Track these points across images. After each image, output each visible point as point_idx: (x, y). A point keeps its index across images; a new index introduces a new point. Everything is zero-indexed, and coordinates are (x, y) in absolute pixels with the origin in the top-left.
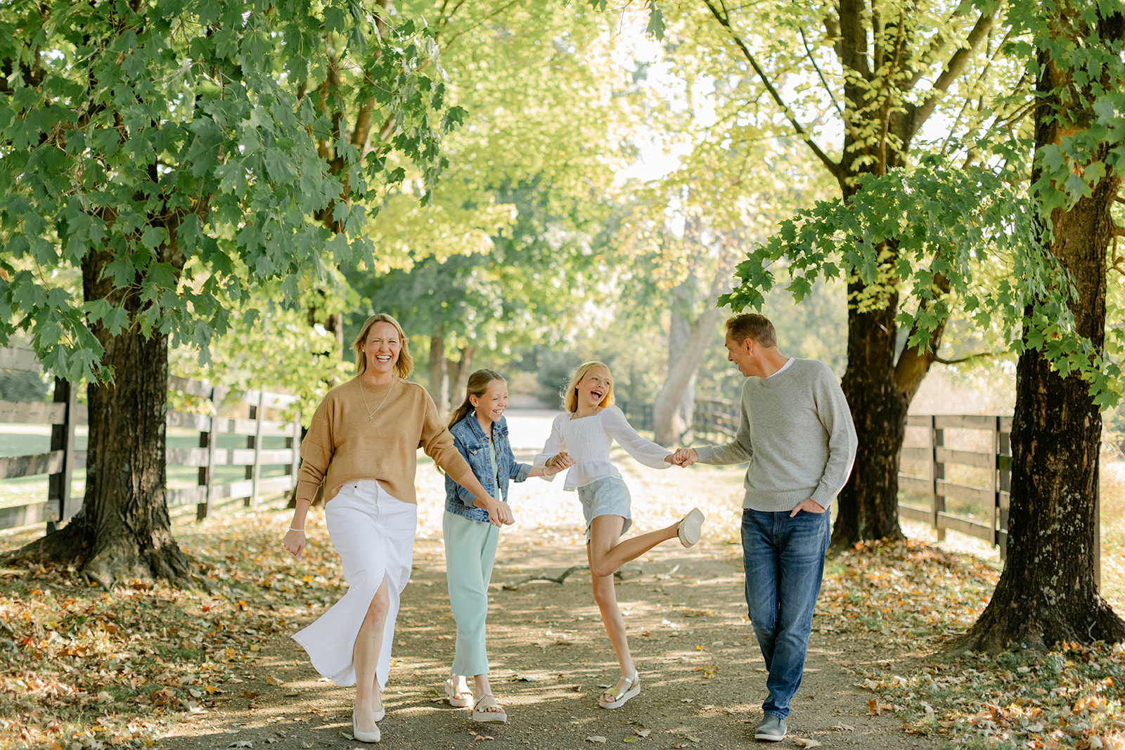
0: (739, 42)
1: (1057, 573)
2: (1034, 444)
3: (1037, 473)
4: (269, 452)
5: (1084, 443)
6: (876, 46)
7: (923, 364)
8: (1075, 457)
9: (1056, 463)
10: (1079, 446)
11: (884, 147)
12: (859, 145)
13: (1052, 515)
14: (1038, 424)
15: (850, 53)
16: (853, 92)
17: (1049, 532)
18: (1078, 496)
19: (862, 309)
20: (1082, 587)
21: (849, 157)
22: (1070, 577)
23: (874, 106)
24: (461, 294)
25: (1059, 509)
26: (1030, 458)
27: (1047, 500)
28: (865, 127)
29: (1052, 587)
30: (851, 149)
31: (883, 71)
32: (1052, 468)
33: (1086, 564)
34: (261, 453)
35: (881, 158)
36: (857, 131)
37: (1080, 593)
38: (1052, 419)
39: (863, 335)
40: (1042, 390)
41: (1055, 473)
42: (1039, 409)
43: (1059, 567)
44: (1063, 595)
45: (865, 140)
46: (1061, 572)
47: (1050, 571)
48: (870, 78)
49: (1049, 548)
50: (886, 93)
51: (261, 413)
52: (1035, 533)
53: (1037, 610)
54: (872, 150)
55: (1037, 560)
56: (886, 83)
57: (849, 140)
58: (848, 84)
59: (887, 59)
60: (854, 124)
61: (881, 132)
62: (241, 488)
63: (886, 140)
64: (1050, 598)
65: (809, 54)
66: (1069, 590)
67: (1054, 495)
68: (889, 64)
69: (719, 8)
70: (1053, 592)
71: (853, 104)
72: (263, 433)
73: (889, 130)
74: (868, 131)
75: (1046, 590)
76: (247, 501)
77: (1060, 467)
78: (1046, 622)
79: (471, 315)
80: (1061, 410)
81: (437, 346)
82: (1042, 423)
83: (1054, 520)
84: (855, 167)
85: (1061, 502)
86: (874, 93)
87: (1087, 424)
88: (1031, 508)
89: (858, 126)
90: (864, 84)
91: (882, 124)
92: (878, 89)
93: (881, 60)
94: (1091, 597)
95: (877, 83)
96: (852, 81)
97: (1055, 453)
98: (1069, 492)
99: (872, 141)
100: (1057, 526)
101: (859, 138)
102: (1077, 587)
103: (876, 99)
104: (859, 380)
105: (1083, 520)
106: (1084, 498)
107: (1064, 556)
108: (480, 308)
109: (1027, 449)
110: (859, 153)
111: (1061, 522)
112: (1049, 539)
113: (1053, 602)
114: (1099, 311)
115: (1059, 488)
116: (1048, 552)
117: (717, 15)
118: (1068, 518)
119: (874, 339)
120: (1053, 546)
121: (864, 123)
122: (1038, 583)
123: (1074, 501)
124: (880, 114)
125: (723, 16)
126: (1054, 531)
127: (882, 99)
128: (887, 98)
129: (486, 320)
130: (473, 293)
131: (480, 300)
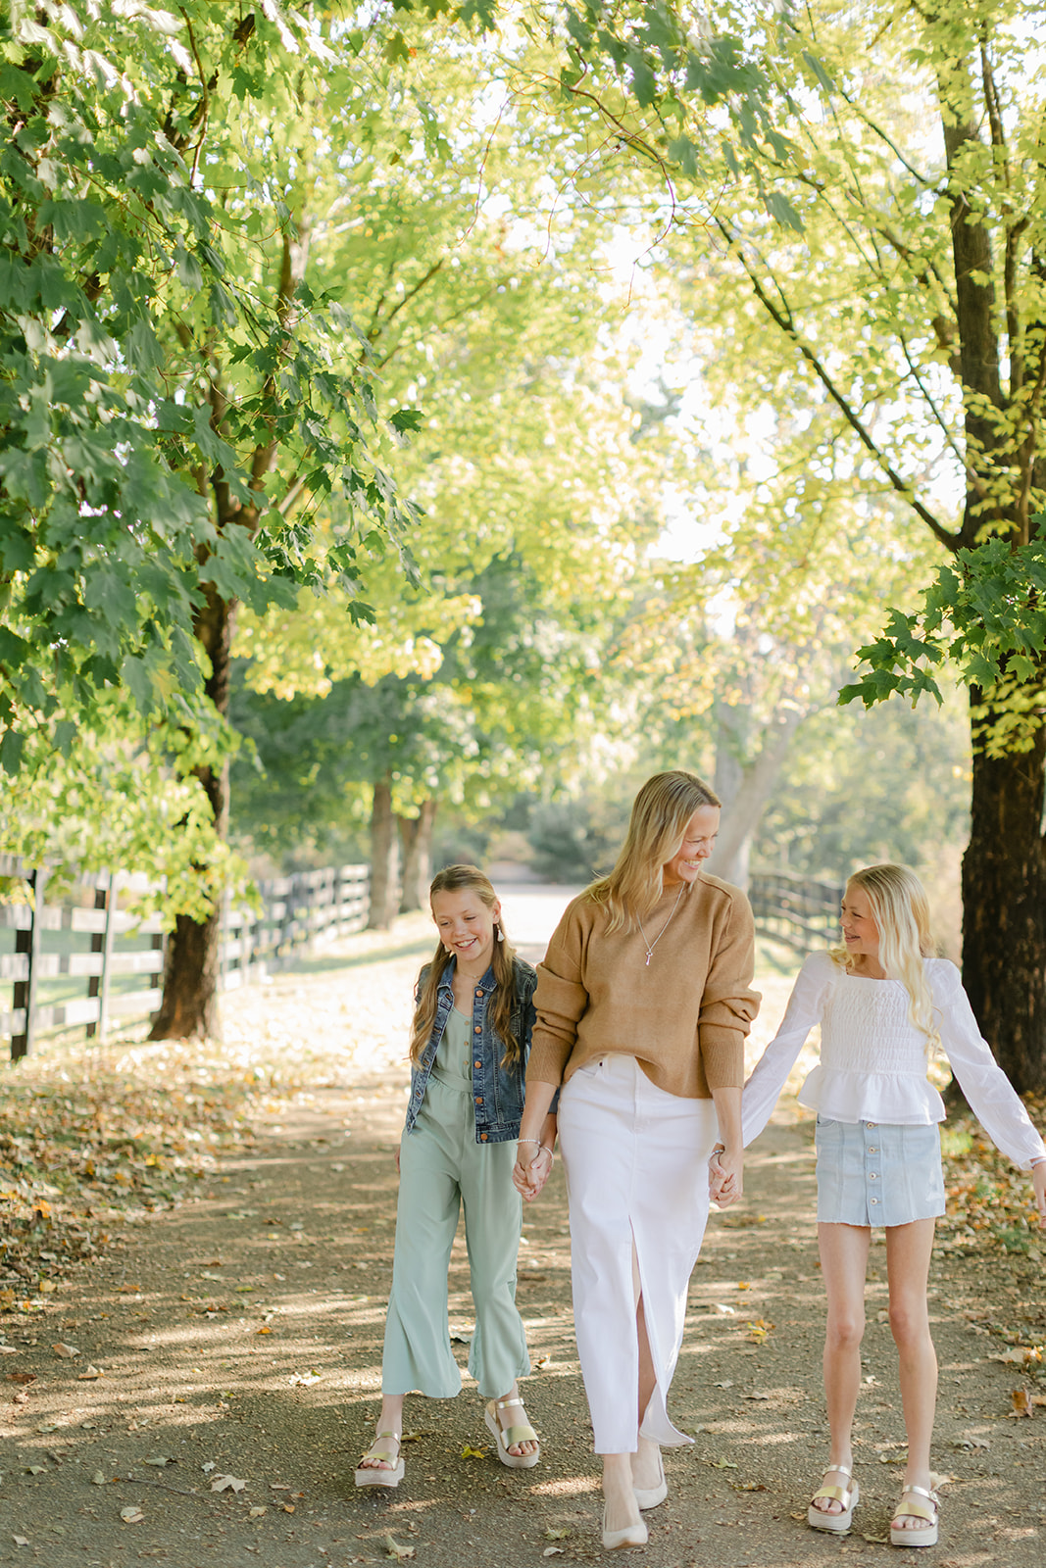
0: (807, 354)
4: (125, 956)
6: (1013, 357)
11: (1025, 508)
12: (988, 504)
15: (974, 368)
16: (977, 426)
19: (994, 751)
21: (971, 524)
23: (1010, 447)
28: (997, 478)
30: (976, 511)
31: (1022, 394)
34: (113, 957)
35: (1021, 526)
36: (985, 484)
39: (994, 789)
45: (997, 497)
48: (1004, 405)
50: (1029, 427)
51: (113, 900)
54: (1008, 513)
56: (1027, 413)
57: (973, 498)
58: (970, 415)
59: (1029, 376)
60: (981, 474)
61: (1020, 485)
62: (81, 1010)
63: (1029, 497)
65: (913, 371)
68: (1033, 384)
69: (780, 307)
71: (980, 444)
72: (115, 928)
73: (1033, 484)
74: (1002, 484)
76: (91, 1029)
79: (432, 752)
81: (382, 797)
84: (981, 537)
86: (1010, 429)
89: (986, 476)
90: (993, 414)
91: (1023, 474)
92: (1016, 422)
93: (1020, 379)
95: (1014, 412)
96: (977, 411)
99: (1007, 499)
101: (987, 494)
103: (1014, 436)
104: (990, 855)
108: (444, 743)
110: (988, 516)
117: (776, 316)
119: (1011, 795)
121: (997, 470)
124: (1017, 458)
125: (785, 318)
127: (1022, 437)
128: (1031, 435)
129: (451, 761)
130: (433, 721)
131: (443, 731)
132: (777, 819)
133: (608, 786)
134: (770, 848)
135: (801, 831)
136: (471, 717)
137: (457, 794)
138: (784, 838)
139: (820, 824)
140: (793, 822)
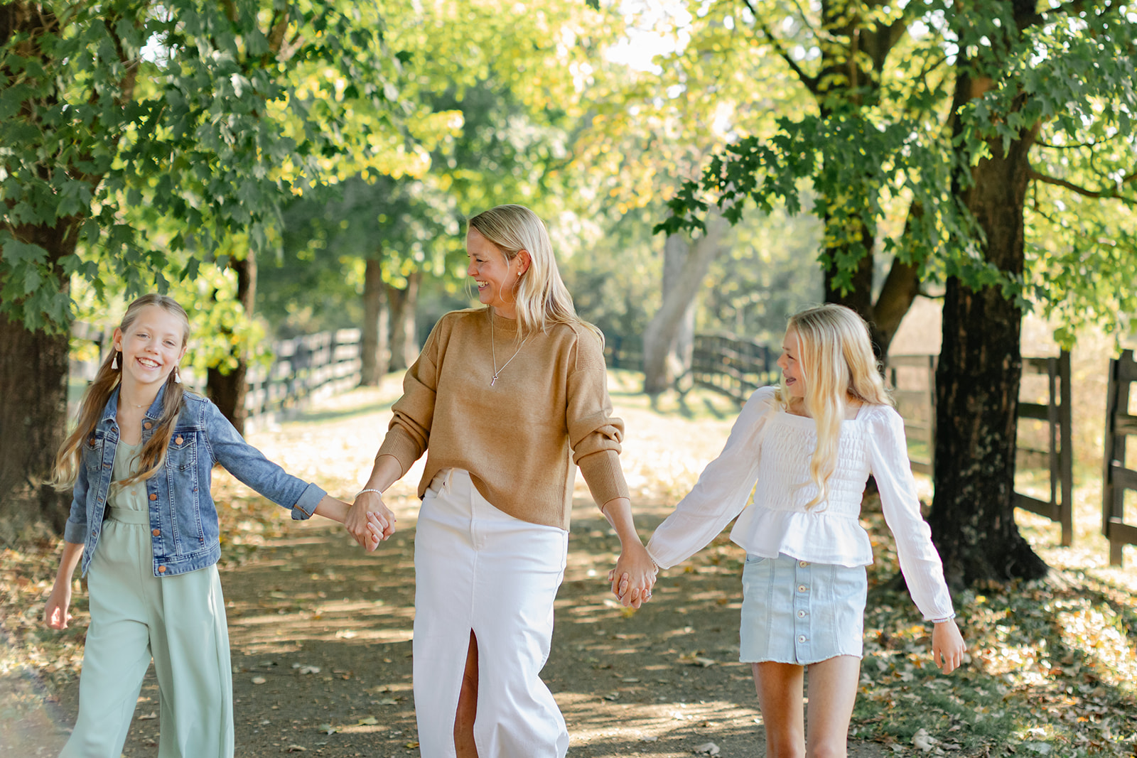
1: (976, 513)
2: (955, 386)
3: (958, 415)
5: (1003, 385)
7: (904, 299)
8: (995, 398)
9: (976, 405)
10: (998, 388)
11: (853, 67)
13: (973, 456)
14: (959, 367)
17: (970, 473)
18: (997, 436)
20: (1002, 528)
22: (989, 517)
24: (404, 205)
25: (979, 449)
26: (951, 400)
27: (968, 441)
29: (973, 527)
32: (972, 409)
33: (1006, 503)
37: (1001, 532)
38: (972, 361)
40: (962, 333)
41: (974, 415)
42: (959, 352)
43: (979, 506)
44: (984, 535)
46: (981, 512)
47: (971, 511)
49: (970, 488)
50: (853, 10)
52: (956, 473)
53: (959, 549)
55: (958, 500)
61: (850, 50)
63: (856, 59)
64: (970, 537)
66: (989, 529)
67: (975, 436)
70: (973, 533)
75: (967, 530)
77: (980, 409)
78: (967, 562)
79: (420, 232)
80: (980, 352)
81: (373, 270)
82: (963, 365)
83: (974, 461)
84: (823, 85)
85: (981, 442)
86: (840, 10)
87: (1006, 365)
88: (953, 449)
92: (844, 5)
94: (1010, 536)
97: (975, 395)
98: (989, 432)
100: (976, 467)
102: (997, 526)
103: (844, 15)
105: (1004, 460)
106: (1004, 438)
107: (984, 496)
108: (428, 223)
109: (949, 392)
111: (981, 462)
112: (969, 480)
113: (973, 542)
114: (1016, 255)
115: (979, 429)
116: (969, 493)
118: (988, 459)
120: (974, 487)
122: (959, 524)
123: (994, 443)
126: (975, 472)
129: (435, 238)
130: (419, 204)
131: (428, 213)
132: (733, 286)
133: (578, 256)
134: (727, 312)
135: (755, 297)
136: (452, 202)
137: (439, 268)
138: (739, 303)
139: (772, 290)
140: (746, 289)
